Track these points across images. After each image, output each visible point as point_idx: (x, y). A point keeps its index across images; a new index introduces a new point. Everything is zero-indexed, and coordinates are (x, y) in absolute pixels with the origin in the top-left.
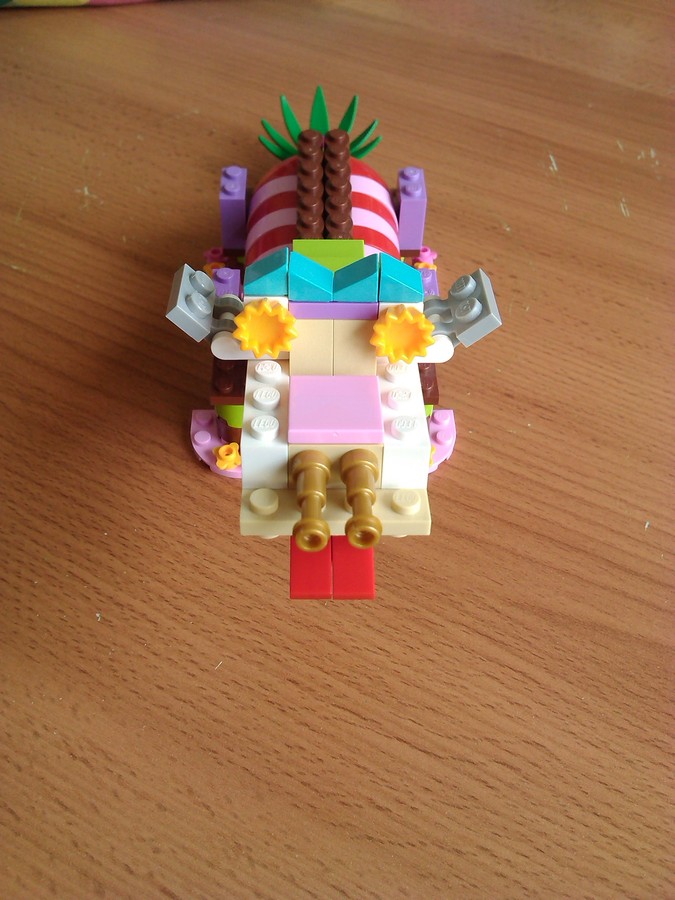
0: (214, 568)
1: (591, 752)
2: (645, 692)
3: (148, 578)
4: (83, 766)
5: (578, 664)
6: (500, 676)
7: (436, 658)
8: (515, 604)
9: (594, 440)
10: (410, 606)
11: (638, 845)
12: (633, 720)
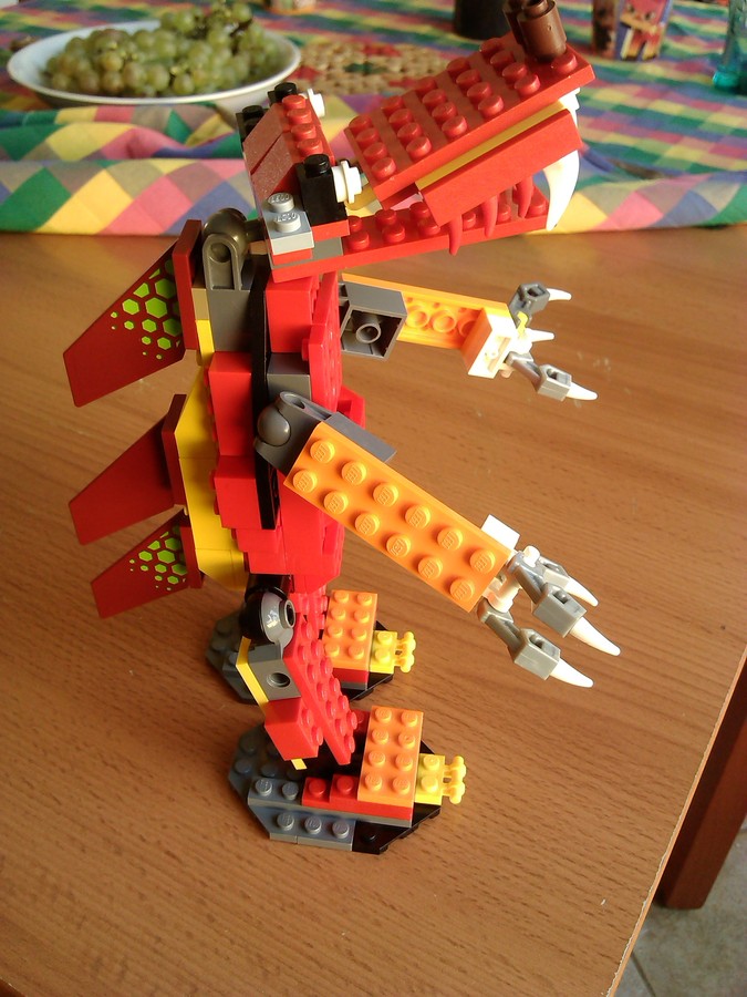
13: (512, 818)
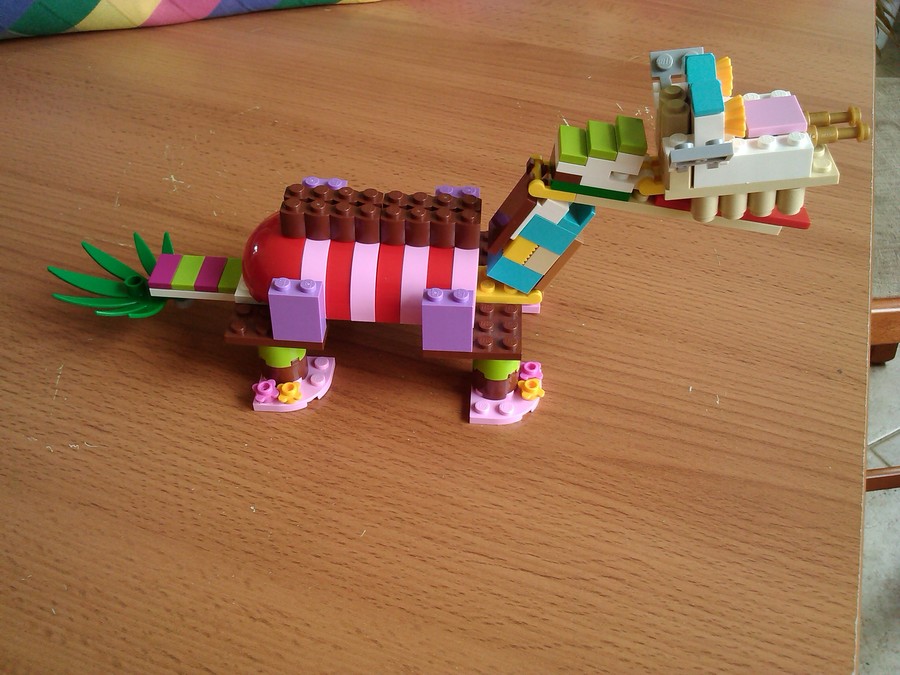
0: (344, 460)
1: (678, 559)
2: (712, 511)
3: (290, 475)
4: (263, 625)
5: (656, 496)
6: (595, 513)
7: (542, 506)
8: (596, 459)
9: (637, 331)
10: (511, 470)
11: (729, 624)
12: (706, 532)
13: (700, 607)
